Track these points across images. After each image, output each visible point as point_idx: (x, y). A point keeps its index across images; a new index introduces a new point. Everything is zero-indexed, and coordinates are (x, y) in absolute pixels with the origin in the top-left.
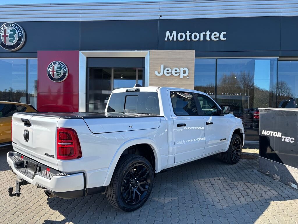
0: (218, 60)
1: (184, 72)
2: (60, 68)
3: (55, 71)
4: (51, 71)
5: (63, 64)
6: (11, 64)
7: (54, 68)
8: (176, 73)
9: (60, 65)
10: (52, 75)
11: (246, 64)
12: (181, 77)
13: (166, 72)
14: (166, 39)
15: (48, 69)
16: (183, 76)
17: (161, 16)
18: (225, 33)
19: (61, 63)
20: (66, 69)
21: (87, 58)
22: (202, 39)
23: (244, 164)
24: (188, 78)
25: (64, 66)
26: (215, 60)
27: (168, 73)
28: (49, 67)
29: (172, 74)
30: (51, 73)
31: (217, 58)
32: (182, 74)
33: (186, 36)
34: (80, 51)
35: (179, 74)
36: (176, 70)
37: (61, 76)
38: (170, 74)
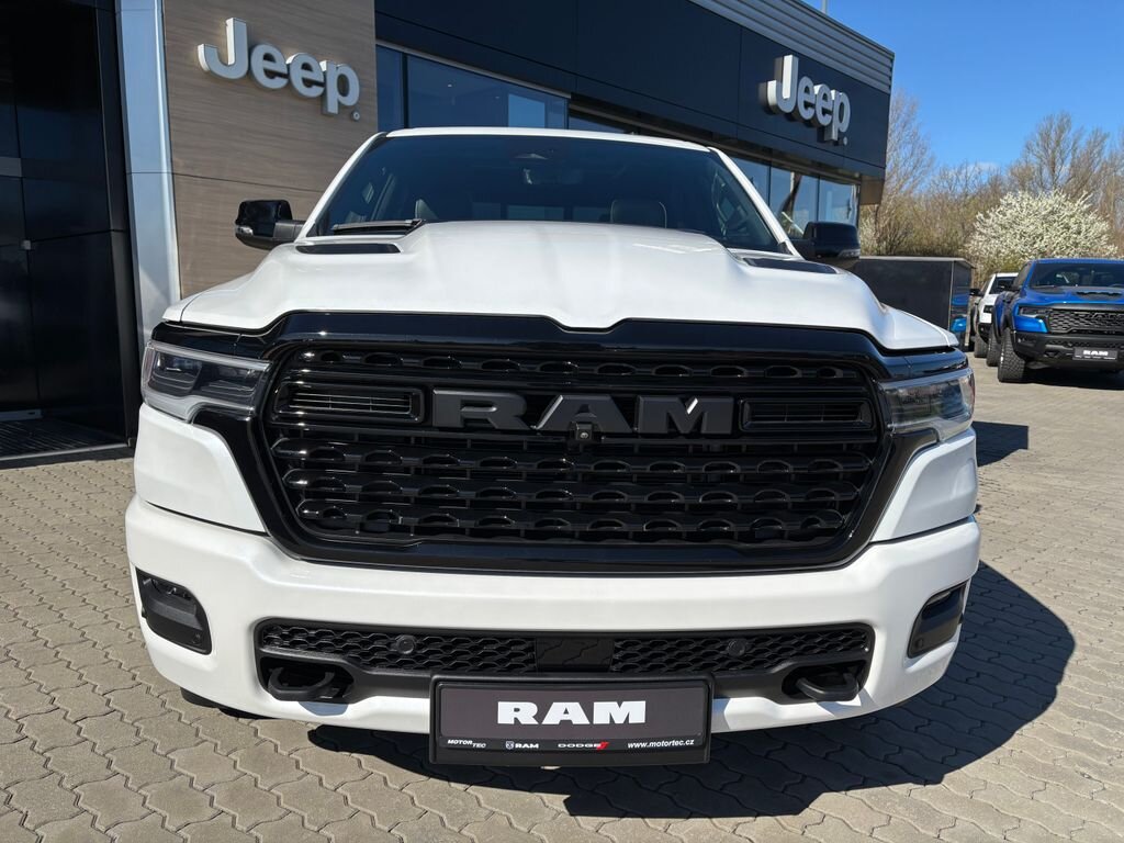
0: (409, 58)
1: (343, 87)
8: (307, 82)
12: (332, 108)
13: (259, 66)
16: (339, 103)
24: (356, 116)
26: (400, 60)
27: (271, 74)
29: (290, 85)
31: (406, 51)
32: (333, 96)
35: (321, 90)
36: (307, 67)
38: (279, 83)
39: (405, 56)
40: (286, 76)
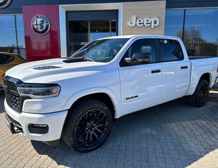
0: (186, 11)
1: (155, 22)
2: (43, 21)
3: (38, 25)
4: (35, 25)
5: (45, 18)
6: (3, 21)
7: (37, 21)
8: (147, 24)
9: (43, 19)
10: (36, 28)
11: (211, 15)
12: (152, 27)
13: (138, 22)
15: (33, 23)
16: (154, 26)
19: (44, 17)
20: (48, 22)
21: (67, 12)
23: (214, 106)
24: (159, 27)
25: (46, 19)
26: (183, 11)
27: (140, 24)
28: (33, 21)
29: (144, 25)
30: (35, 27)
31: (185, 9)
32: (153, 24)
34: (59, 5)
35: (150, 24)
36: (147, 21)
37: (44, 28)
38: (142, 25)
39: (185, 10)
40: (143, 23)
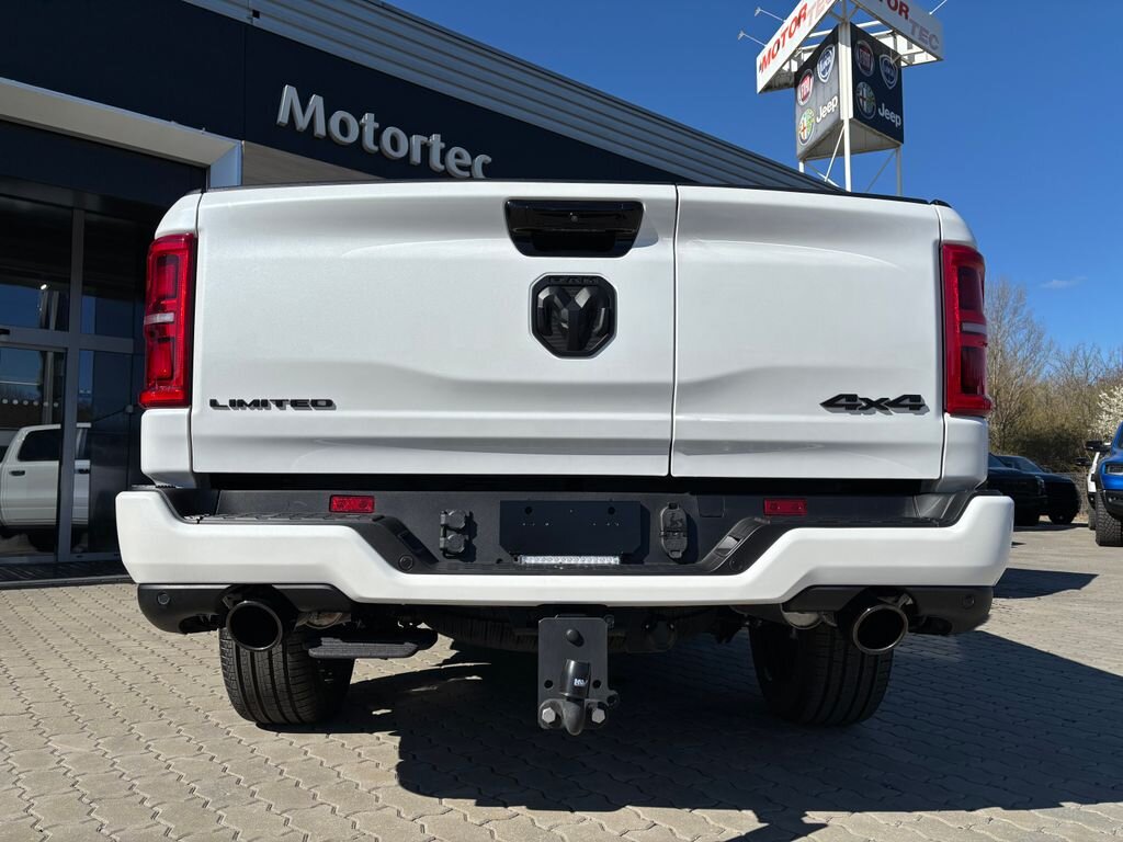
14: (283, 117)
17: (256, 14)
18: (489, 159)
22: (416, 158)
33: (361, 128)
